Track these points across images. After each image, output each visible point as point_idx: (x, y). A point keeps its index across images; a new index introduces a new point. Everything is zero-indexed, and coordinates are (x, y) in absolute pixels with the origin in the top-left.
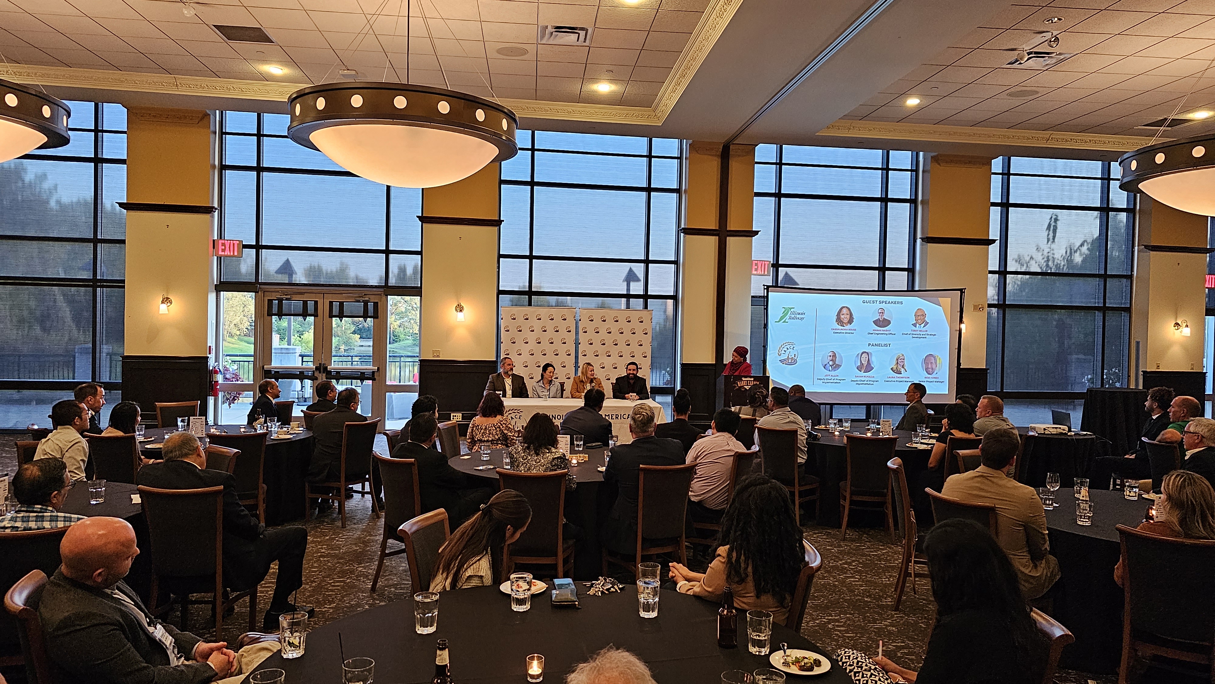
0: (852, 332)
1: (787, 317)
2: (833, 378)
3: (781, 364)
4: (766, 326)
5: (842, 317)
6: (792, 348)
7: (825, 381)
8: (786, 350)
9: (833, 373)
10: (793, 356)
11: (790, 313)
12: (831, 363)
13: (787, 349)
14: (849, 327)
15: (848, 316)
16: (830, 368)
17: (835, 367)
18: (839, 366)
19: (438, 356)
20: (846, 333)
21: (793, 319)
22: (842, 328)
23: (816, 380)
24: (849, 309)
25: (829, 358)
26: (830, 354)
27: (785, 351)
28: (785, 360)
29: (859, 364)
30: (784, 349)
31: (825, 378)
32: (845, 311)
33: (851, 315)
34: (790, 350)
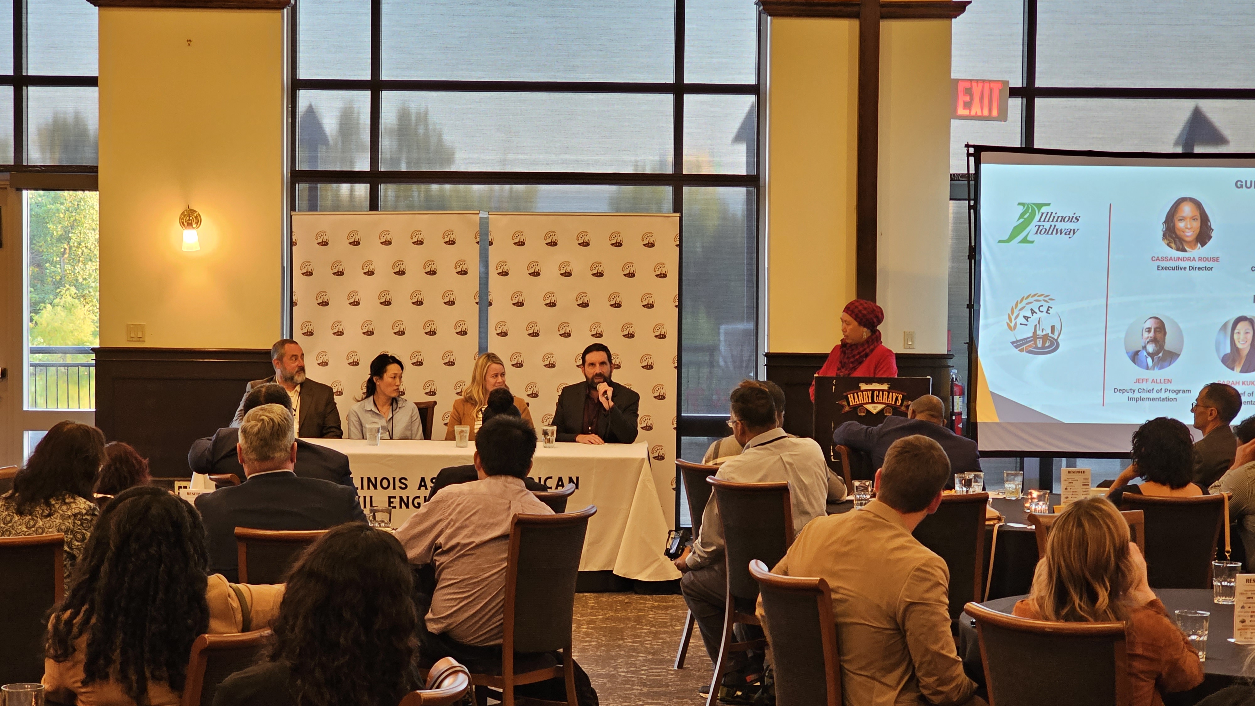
0: (1208, 264)
1: (1032, 228)
2: (1157, 387)
3: (1016, 351)
4: (974, 253)
5: (1181, 225)
6: (1044, 309)
7: (1137, 395)
8: (1029, 314)
9: (1158, 374)
10: (1049, 331)
11: (1037, 217)
12: (1151, 348)
13: (1033, 312)
14: (1199, 251)
15: (1197, 224)
16: (1149, 360)
17: (1161, 360)
18: (1172, 356)
19: (140, 340)
20: (1192, 268)
21: (1047, 232)
22: (1181, 254)
23: (1109, 393)
24: (1198, 205)
25: (1146, 335)
26: (1150, 324)
27: (1026, 318)
28: (1025, 341)
29: (1228, 350)
30: (1023, 313)
31: (1136, 387)
32: (1187, 210)
33: (1204, 219)
34: (1039, 314)
